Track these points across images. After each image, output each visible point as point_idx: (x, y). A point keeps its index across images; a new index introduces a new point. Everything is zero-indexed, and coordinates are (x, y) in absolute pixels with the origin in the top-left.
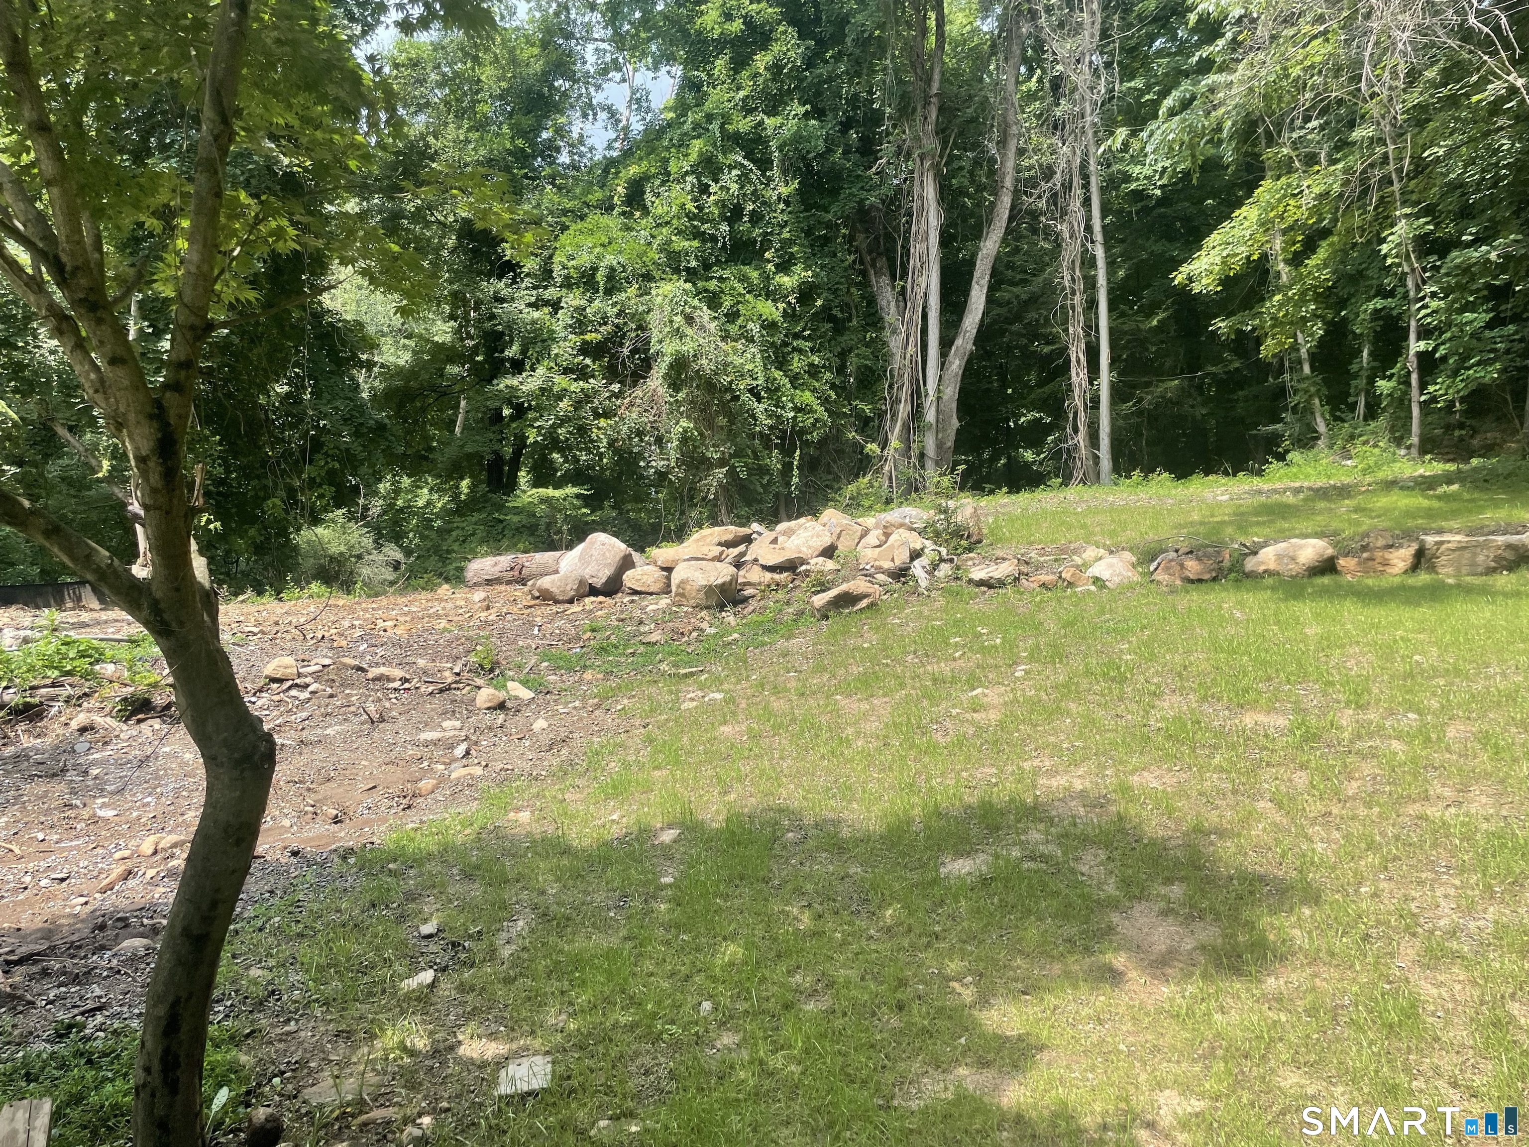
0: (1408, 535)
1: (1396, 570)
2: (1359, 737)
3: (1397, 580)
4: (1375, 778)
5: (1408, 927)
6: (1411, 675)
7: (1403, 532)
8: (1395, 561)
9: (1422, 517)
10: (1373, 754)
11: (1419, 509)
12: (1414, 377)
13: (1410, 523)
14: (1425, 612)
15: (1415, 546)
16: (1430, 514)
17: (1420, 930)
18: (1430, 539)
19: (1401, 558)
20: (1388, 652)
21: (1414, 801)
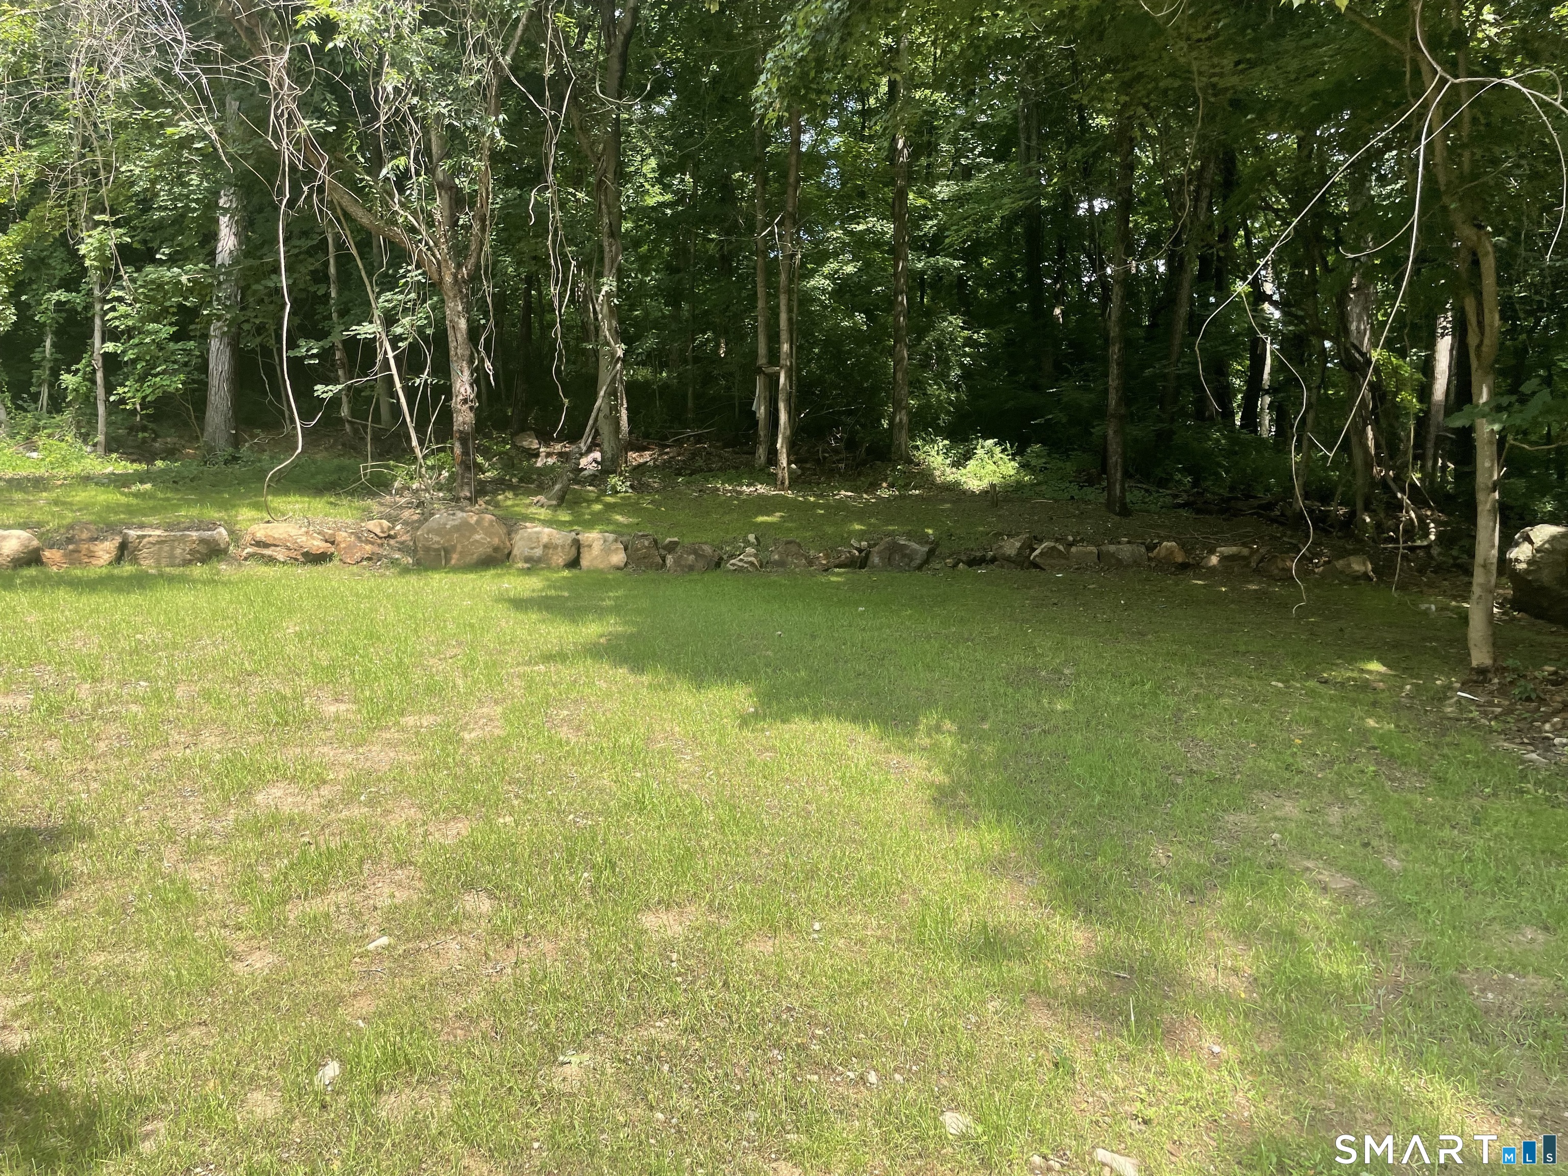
0: (111, 529)
1: (101, 562)
2: (100, 705)
3: (104, 571)
4: (119, 737)
5: (169, 837)
6: (135, 651)
7: (107, 525)
8: (101, 553)
9: (122, 512)
10: (116, 717)
11: (119, 505)
12: (99, 375)
13: (113, 518)
14: (136, 598)
15: (118, 539)
16: (130, 510)
17: (179, 838)
18: (133, 533)
19: (106, 550)
20: (113, 635)
21: (158, 749)
